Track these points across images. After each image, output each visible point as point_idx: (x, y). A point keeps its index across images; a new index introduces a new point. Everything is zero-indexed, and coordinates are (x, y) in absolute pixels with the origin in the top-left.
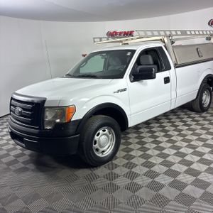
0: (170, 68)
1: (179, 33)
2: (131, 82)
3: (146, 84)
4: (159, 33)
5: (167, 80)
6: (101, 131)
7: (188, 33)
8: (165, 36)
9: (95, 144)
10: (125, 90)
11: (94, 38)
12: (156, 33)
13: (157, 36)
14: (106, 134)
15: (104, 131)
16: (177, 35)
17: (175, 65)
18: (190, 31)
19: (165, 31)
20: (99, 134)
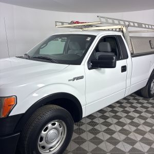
0: (127, 57)
1: (136, 25)
2: (89, 69)
3: (104, 73)
4: (119, 23)
5: (124, 69)
6: (50, 125)
7: (144, 26)
8: (125, 25)
9: (41, 141)
10: (82, 77)
11: (56, 22)
12: (116, 22)
13: (117, 25)
14: (55, 128)
15: (54, 124)
16: (134, 26)
17: (132, 54)
18: (145, 24)
19: (124, 21)
20: (47, 128)
